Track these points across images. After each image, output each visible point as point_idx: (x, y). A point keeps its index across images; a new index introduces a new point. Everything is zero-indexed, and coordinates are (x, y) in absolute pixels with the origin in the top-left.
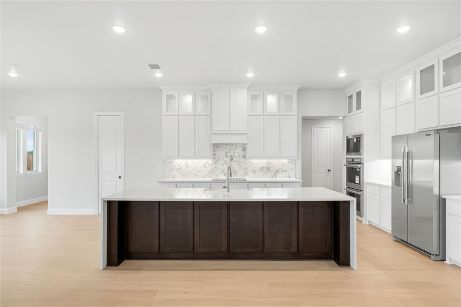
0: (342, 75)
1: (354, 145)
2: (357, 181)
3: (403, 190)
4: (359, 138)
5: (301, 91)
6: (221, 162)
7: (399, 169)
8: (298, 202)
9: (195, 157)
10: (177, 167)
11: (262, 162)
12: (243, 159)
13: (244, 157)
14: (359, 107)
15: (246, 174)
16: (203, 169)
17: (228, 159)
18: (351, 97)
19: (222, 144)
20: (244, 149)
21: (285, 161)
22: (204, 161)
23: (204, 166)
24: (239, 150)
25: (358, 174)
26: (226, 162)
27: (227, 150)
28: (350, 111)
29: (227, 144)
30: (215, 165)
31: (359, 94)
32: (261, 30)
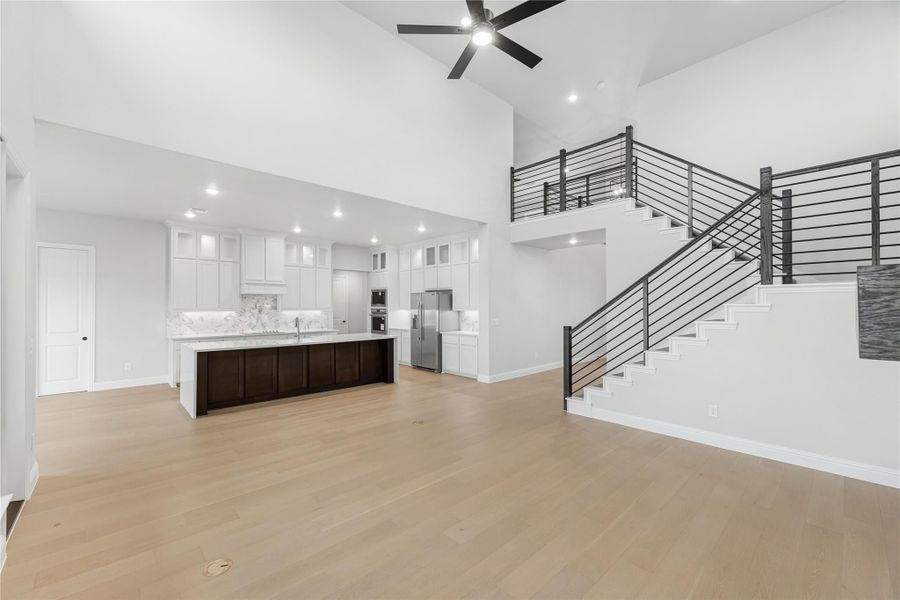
0: (374, 241)
1: (379, 298)
2: (382, 328)
3: (418, 332)
4: (384, 293)
5: (334, 245)
6: (248, 314)
7: (416, 316)
8: (359, 342)
9: (220, 308)
10: (187, 321)
11: (296, 314)
12: (273, 311)
13: (275, 308)
14: (383, 266)
15: (277, 326)
16: (225, 322)
17: (256, 311)
18: (375, 256)
19: (249, 295)
20: (275, 300)
21: (318, 312)
22: (226, 314)
23: (226, 319)
24: (270, 300)
25: (383, 322)
26: (253, 315)
27: (255, 301)
28: (375, 268)
29: (255, 295)
30: (241, 318)
31: (383, 255)
32: (338, 214)
